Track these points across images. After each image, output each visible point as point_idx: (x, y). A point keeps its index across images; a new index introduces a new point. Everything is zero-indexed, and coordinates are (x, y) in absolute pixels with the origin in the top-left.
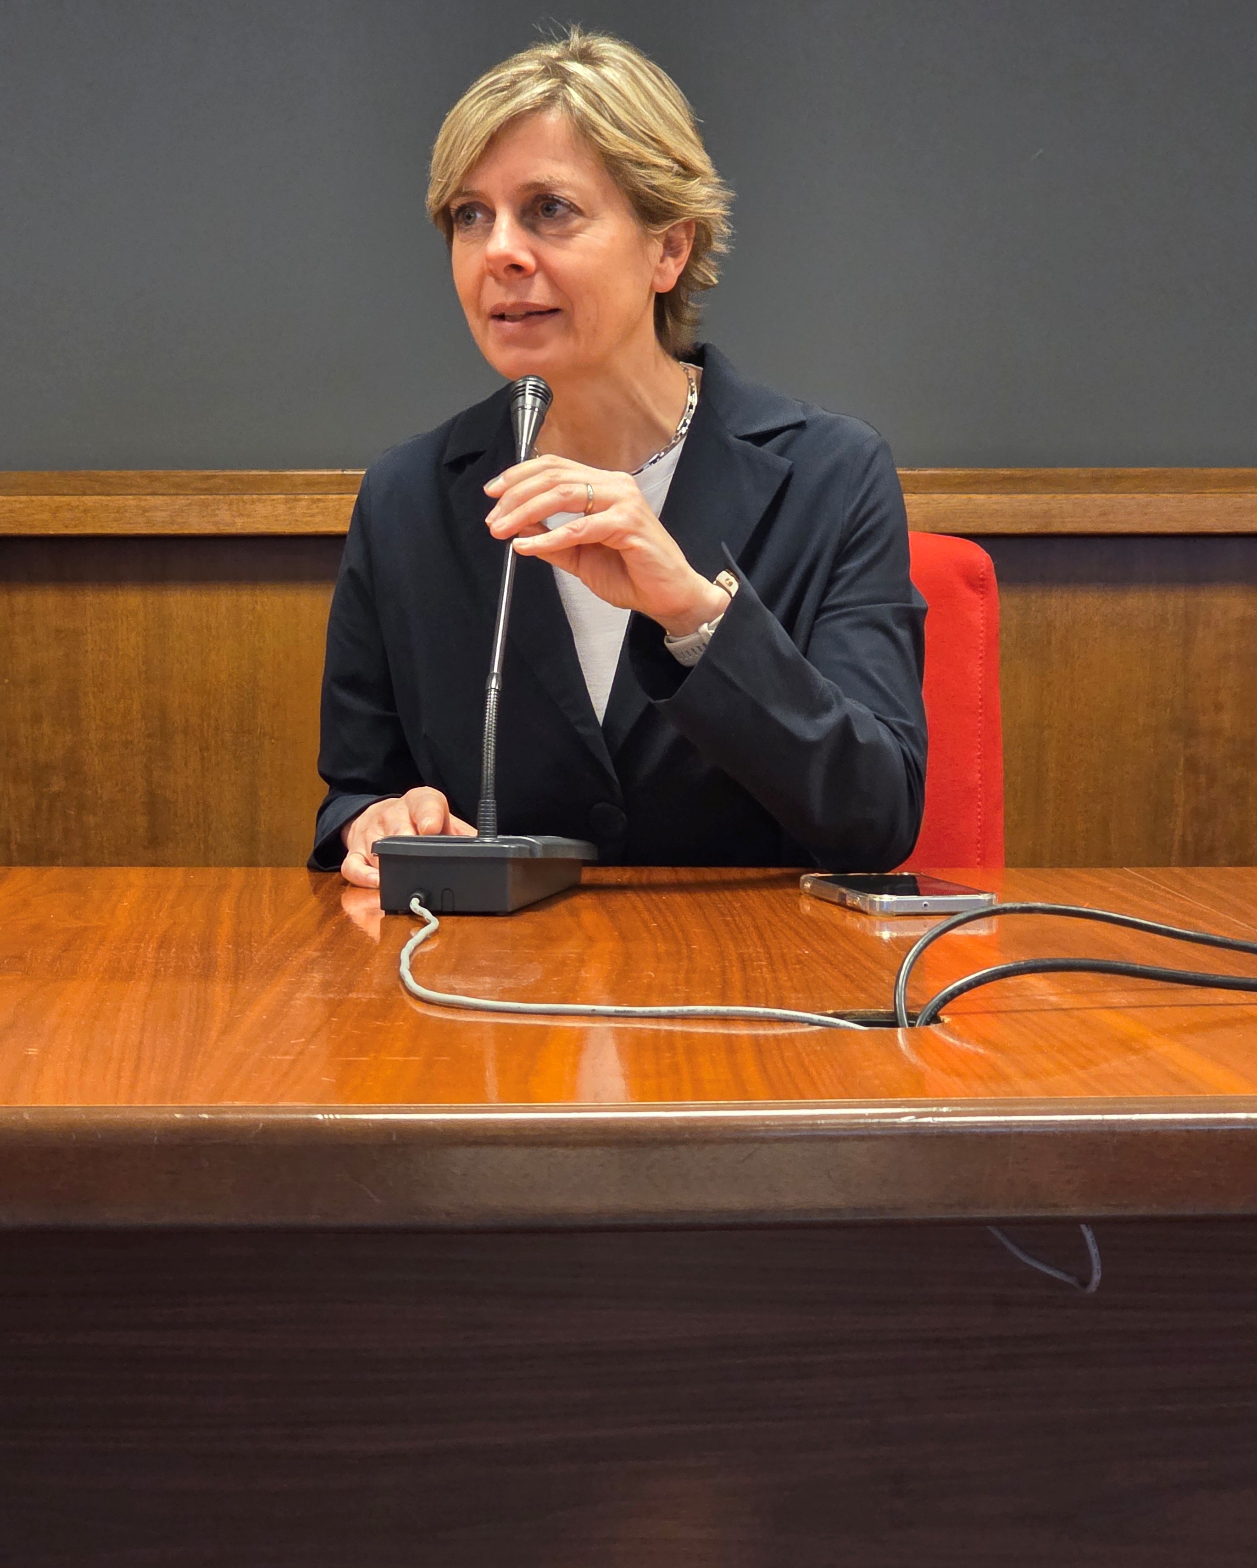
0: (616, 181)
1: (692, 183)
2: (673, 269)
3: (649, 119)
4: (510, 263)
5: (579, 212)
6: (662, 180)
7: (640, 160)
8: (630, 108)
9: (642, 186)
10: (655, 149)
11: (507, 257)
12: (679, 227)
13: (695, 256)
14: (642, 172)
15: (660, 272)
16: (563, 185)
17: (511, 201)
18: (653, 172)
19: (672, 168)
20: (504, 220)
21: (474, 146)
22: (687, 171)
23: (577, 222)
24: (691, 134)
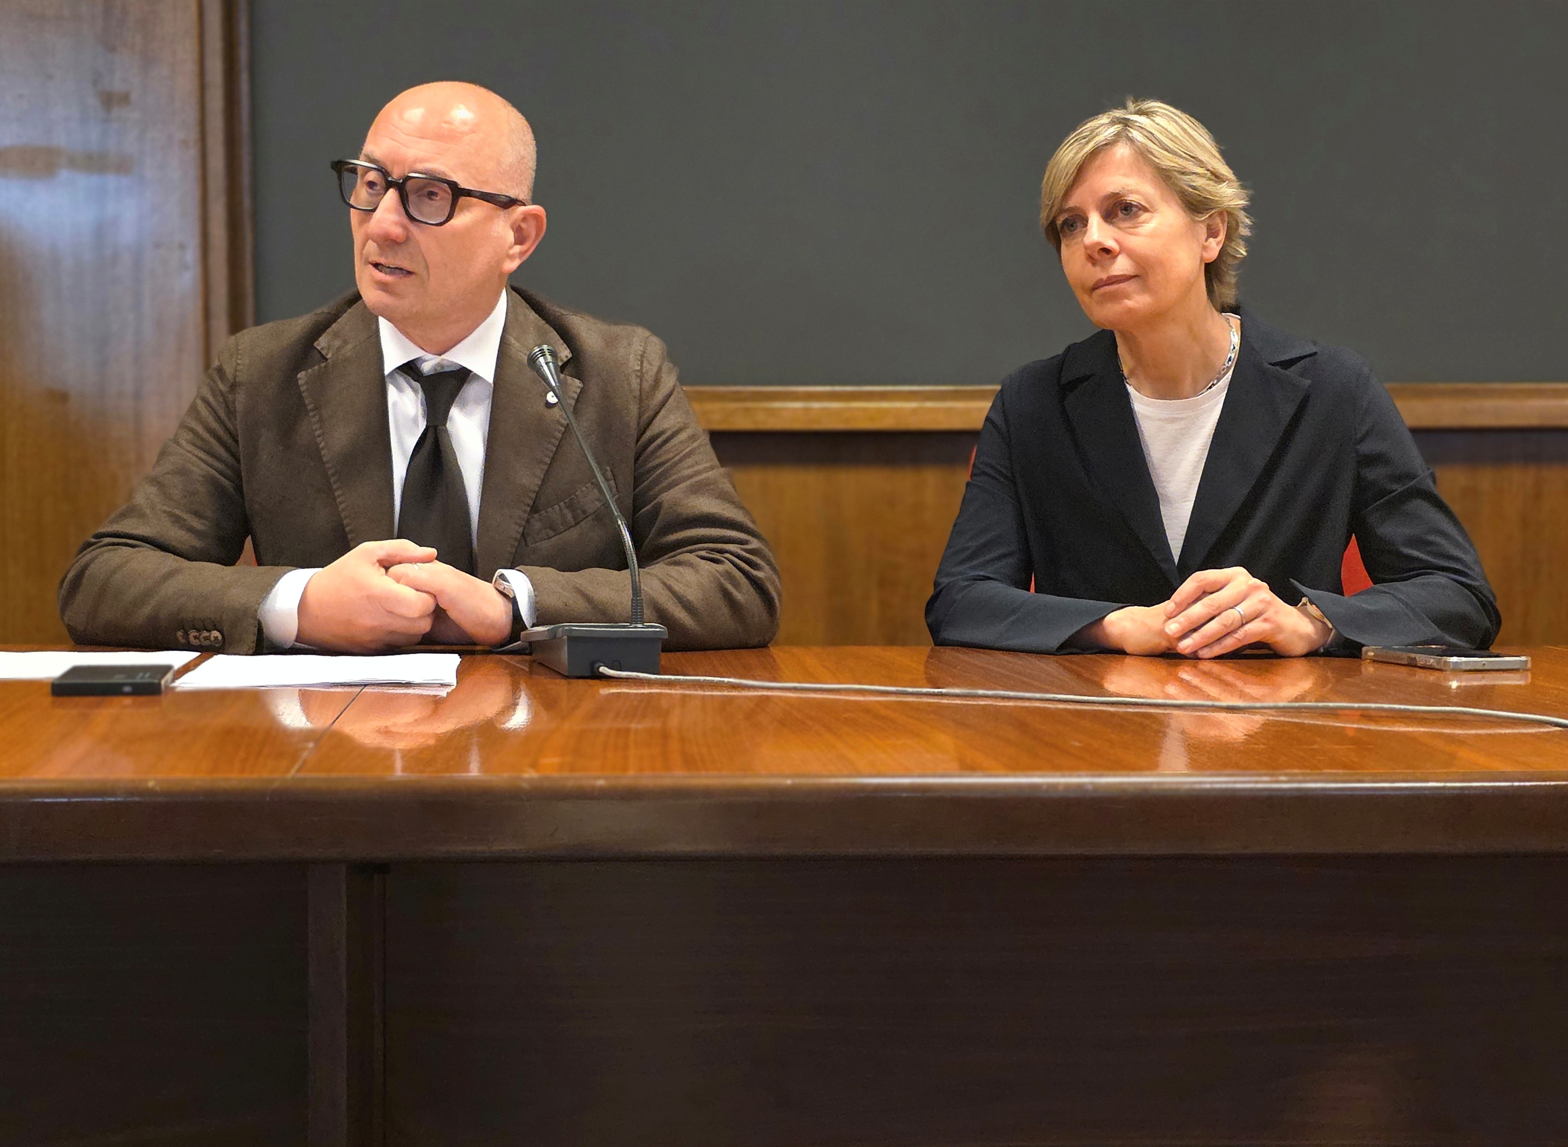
0: (1168, 185)
1: (1221, 186)
2: (1214, 247)
3: (1187, 144)
4: (1101, 247)
5: (1146, 210)
6: (1199, 182)
7: (1184, 171)
8: (1173, 138)
9: (1187, 188)
10: (1193, 162)
11: (1098, 243)
12: (1216, 214)
13: (1229, 237)
14: (1186, 178)
15: (1205, 248)
16: (1131, 192)
17: (1099, 208)
18: (1193, 177)
19: (1206, 174)
20: (1095, 219)
21: (1069, 175)
22: (1217, 178)
23: (1145, 216)
24: (1217, 155)
